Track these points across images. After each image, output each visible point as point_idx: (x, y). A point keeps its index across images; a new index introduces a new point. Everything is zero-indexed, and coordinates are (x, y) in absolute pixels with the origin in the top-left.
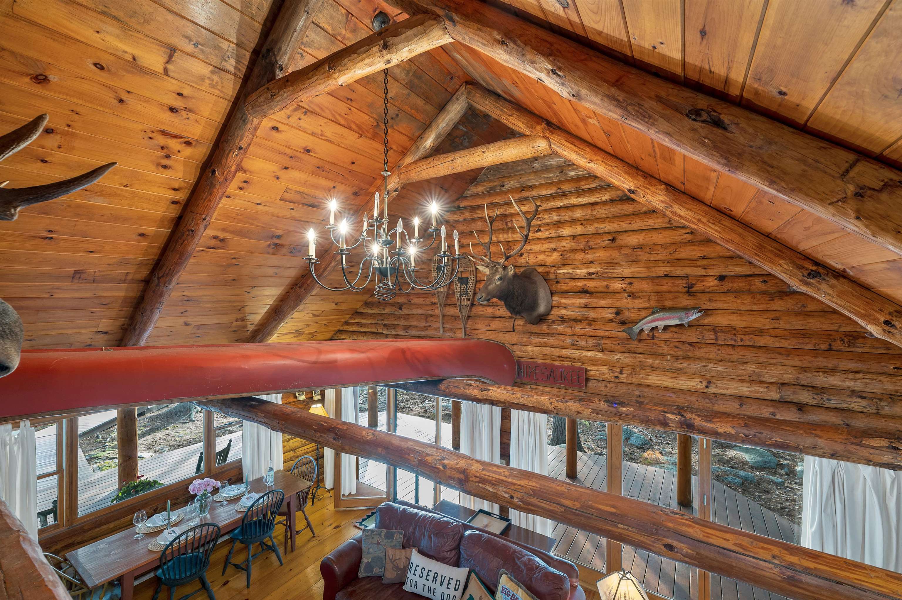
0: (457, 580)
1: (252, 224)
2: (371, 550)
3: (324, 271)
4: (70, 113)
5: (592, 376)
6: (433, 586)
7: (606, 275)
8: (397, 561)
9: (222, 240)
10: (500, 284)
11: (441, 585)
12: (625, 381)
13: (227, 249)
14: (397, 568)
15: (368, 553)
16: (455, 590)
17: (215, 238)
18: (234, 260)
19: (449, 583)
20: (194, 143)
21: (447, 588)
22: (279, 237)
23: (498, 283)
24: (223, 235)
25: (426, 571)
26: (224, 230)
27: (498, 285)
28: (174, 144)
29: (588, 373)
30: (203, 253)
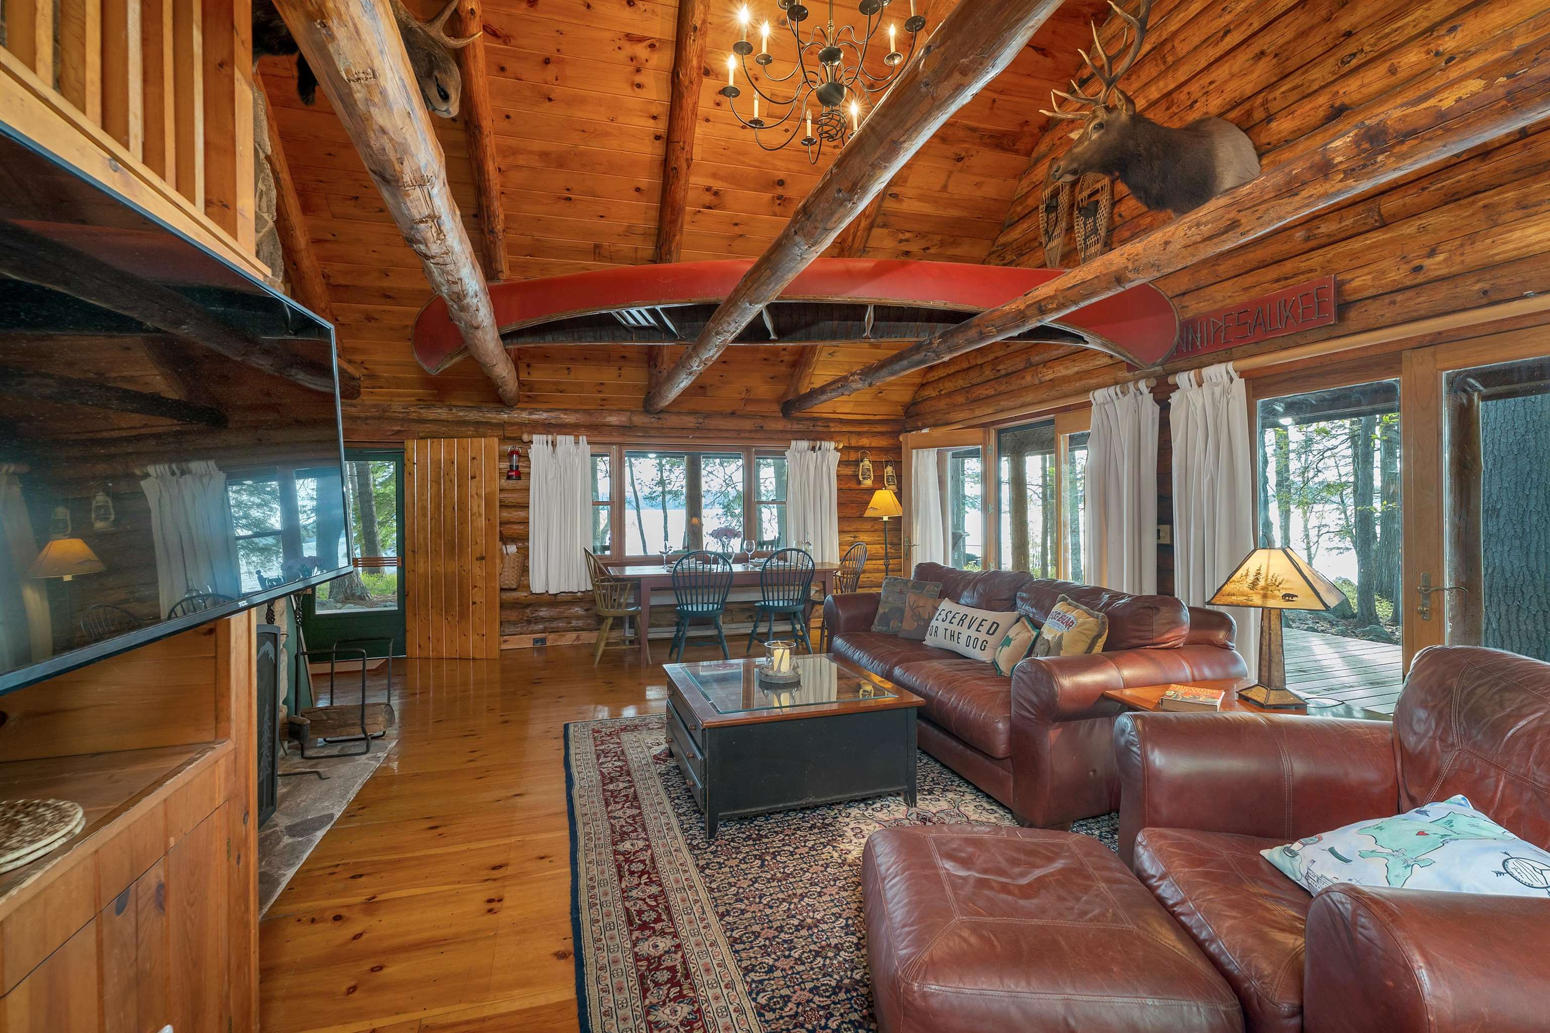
0: (994, 623)
1: (743, 163)
2: (890, 599)
3: (853, 240)
4: (556, 34)
5: (1356, 290)
6: (957, 629)
7: (1386, 42)
8: (920, 609)
9: (716, 193)
10: (1100, 138)
11: (969, 628)
12: (1444, 271)
13: (723, 208)
14: (919, 617)
15: (886, 602)
16: (988, 633)
17: (708, 189)
18: (736, 228)
19: (980, 625)
20: (657, 45)
21: (977, 630)
22: (781, 183)
23: (1095, 136)
24: (717, 185)
25: (952, 614)
26: (715, 176)
27: (1095, 141)
28: (641, 51)
29: (1347, 287)
30: (699, 216)
